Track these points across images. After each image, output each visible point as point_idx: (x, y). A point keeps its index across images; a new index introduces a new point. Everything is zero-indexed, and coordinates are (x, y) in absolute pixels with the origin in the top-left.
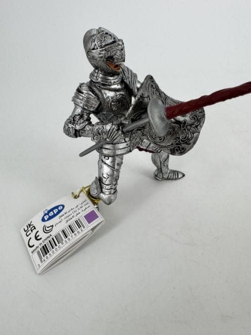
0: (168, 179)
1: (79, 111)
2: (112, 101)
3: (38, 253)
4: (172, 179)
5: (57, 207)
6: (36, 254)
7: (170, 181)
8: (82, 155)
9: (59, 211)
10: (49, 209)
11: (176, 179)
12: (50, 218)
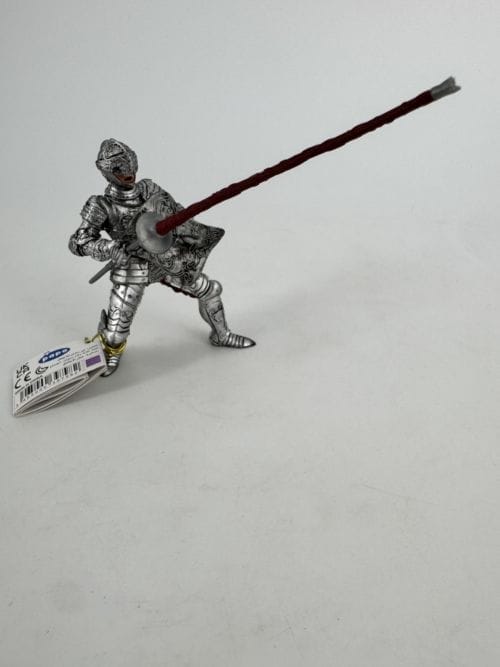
0: (228, 346)
1: (86, 225)
2: (124, 218)
3: (22, 394)
4: (234, 346)
5: (61, 350)
6: (19, 395)
7: (229, 349)
8: (93, 281)
9: (62, 354)
10: (52, 350)
11: (239, 347)
12: (49, 360)
